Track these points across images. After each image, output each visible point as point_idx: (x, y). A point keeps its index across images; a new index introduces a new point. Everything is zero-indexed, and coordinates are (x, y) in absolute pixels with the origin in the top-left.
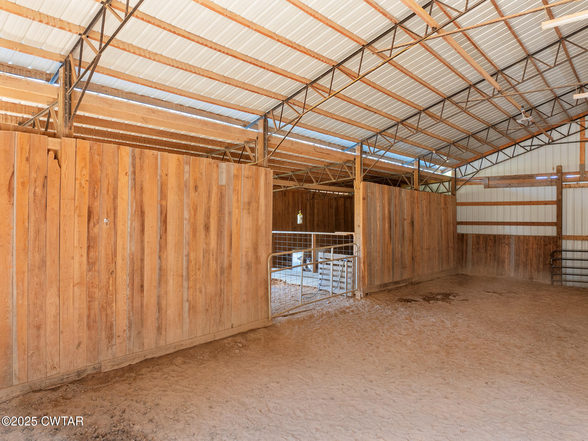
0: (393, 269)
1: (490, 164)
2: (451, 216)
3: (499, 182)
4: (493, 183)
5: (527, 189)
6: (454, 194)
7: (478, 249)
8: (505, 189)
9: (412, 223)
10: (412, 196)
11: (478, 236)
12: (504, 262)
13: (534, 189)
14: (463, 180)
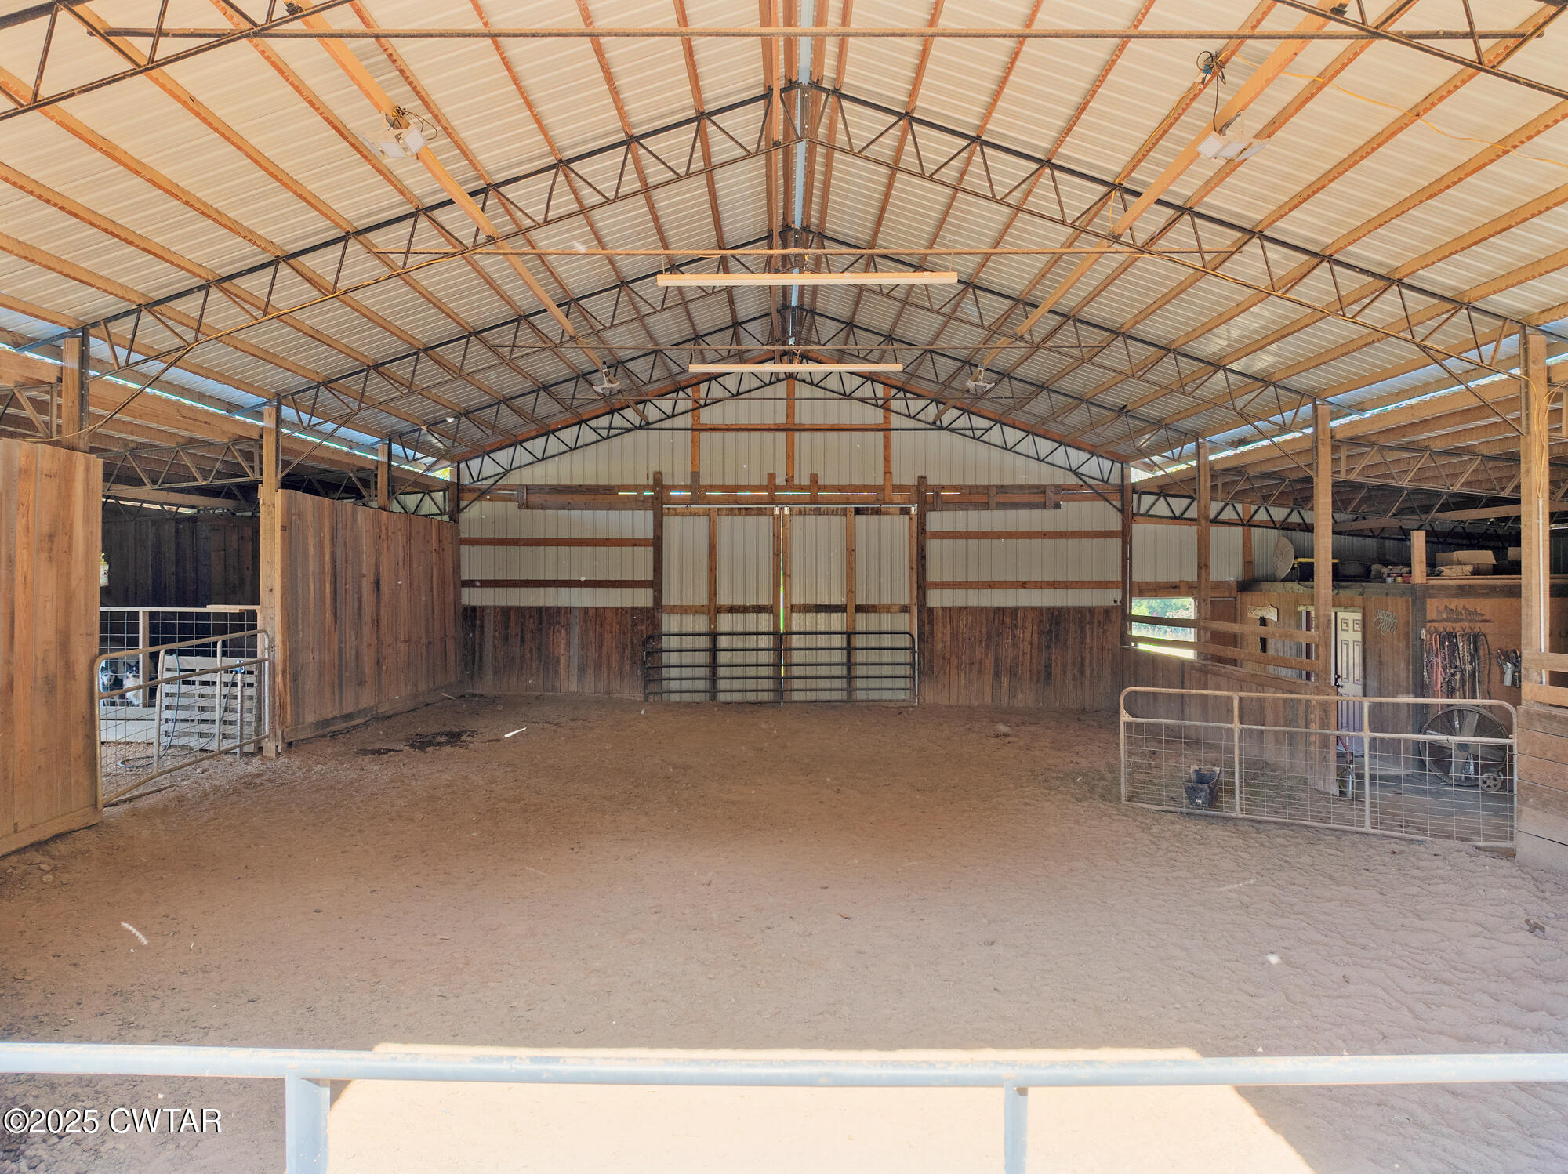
0: (340, 685)
1: (531, 459)
2: (451, 565)
3: (548, 497)
4: (537, 499)
5: (601, 514)
6: (454, 519)
7: (506, 638)
8: (561, 512)
9: (377, 583)
10: (377, 523)
11: (506, 611)
12: (558, 661)
13: (614, 515)
14: (473, 490)
